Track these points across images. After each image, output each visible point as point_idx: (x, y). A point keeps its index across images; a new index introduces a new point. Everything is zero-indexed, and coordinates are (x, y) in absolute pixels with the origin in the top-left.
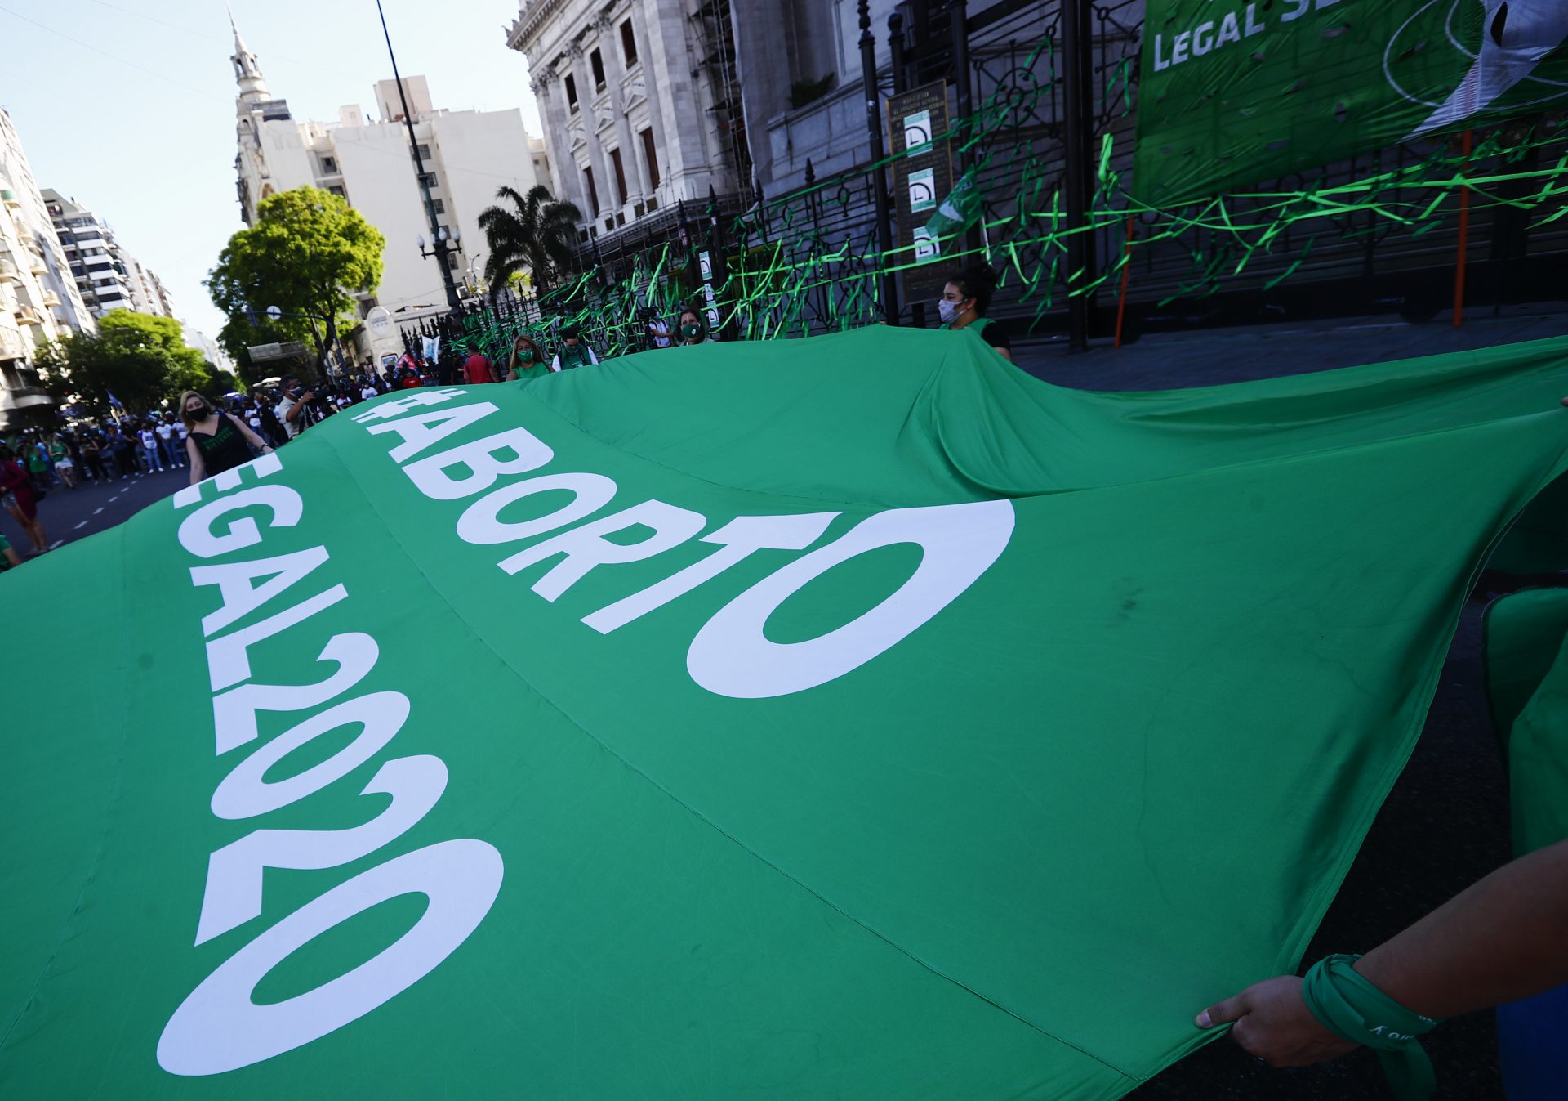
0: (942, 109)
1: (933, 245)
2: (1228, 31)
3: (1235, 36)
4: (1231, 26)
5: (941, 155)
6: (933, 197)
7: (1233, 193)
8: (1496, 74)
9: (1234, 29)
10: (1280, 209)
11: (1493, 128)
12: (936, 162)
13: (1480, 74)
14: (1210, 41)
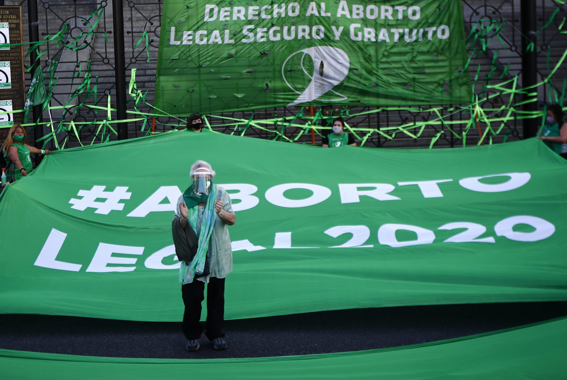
0: (18, 25)
1: (8, 115)
2: (216, 38)
3: (219, 41)
4: (217, 36)
5: (16, 54)
6: (10, 81)
7: (210, 115)
8: (320, 87)
9: (218, 37)
10: (234, 126)
11: (319, 108)
12: (12, 58)
13: (314, 85)
14: (205, 40)
